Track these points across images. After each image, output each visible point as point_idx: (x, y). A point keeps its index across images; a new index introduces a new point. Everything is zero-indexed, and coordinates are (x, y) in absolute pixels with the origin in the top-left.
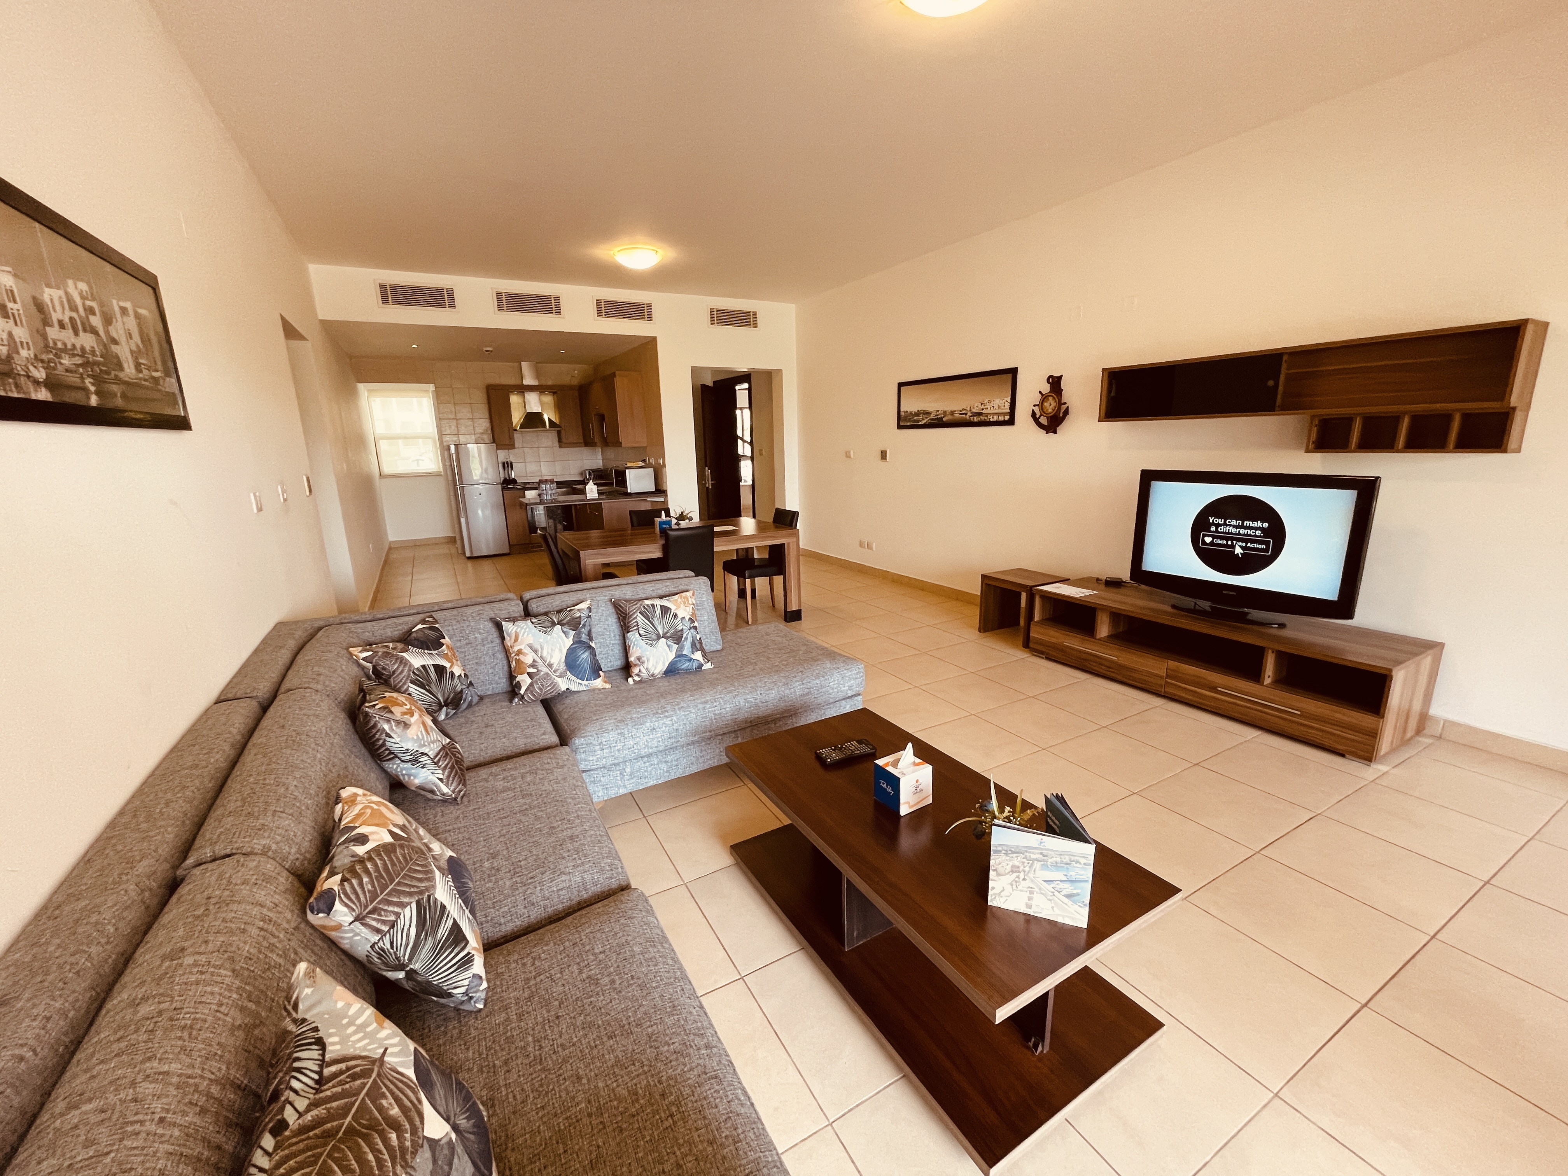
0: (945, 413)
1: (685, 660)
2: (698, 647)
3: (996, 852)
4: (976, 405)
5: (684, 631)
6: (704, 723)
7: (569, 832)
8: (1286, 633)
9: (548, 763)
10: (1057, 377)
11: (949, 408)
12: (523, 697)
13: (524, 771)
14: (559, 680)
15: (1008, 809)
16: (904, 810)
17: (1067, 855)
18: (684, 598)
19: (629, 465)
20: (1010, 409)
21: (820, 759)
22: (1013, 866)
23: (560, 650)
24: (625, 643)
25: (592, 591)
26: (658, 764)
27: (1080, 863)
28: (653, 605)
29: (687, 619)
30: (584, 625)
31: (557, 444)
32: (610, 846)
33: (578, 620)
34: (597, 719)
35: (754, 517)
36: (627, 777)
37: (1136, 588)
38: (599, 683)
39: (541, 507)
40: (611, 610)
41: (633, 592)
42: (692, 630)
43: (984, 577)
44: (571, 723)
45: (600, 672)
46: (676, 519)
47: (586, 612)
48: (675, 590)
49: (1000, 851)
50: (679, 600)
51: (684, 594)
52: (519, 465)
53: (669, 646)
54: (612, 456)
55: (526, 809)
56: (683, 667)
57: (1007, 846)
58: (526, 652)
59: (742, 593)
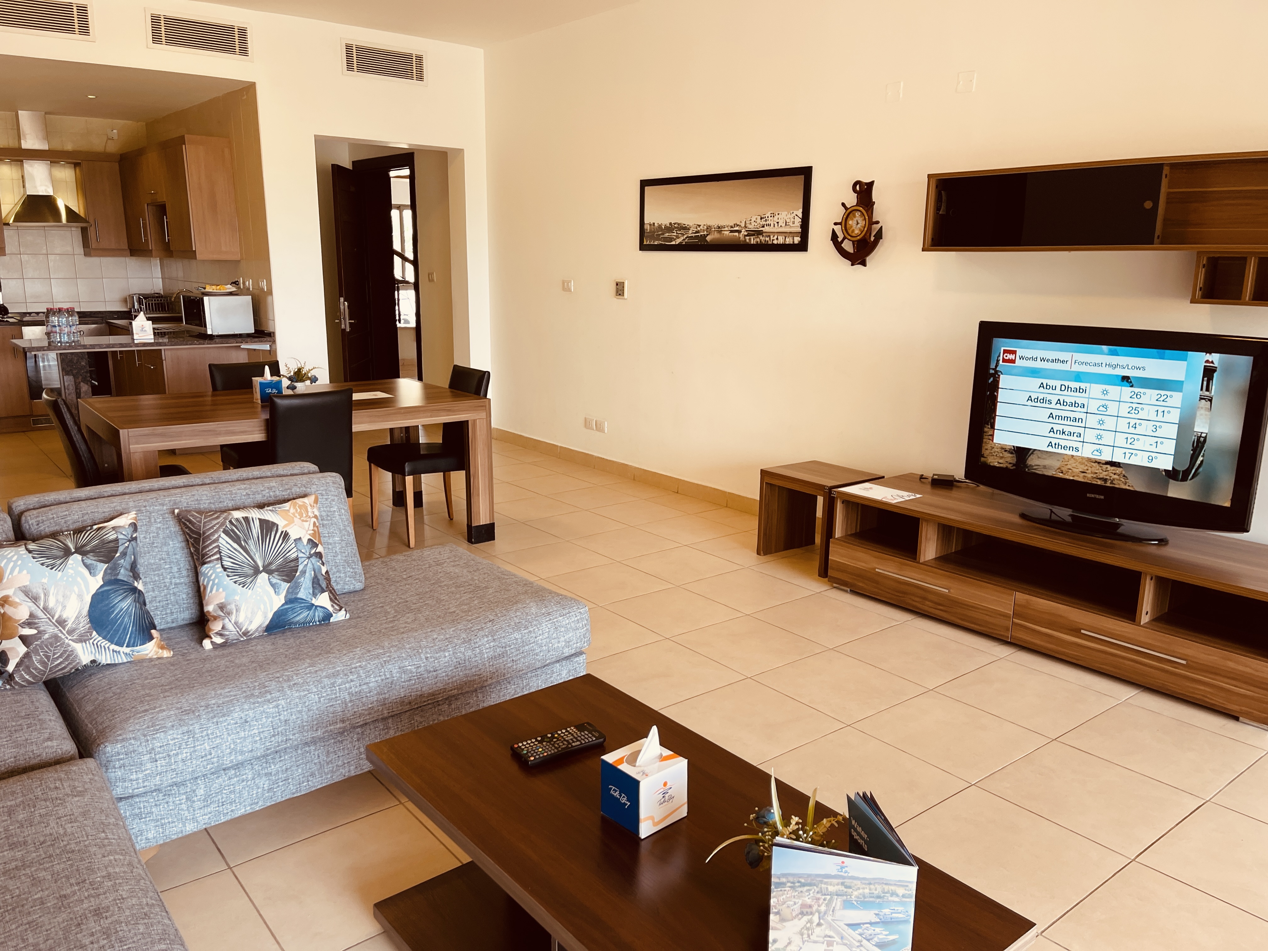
0: (709, 228)
1: (302, 608)
2: (324, 585)
3: (779, 885)
4: (753, 219)
5: (300, 560)
6: (331, 710)
7: (94, 902)
8: (1168, 551)
9: (56, 788)
10: (866, 184)
11: (714, 222)
12: (11, 676)
13: (13, 803)
14: (78, 647)
15: (795, 819)
16: (646, 830)
17: (879, 884)
18: (300, 507)
19: (209, 289)
20: (802, 227)
21: (518, 757)
22: (803, 906)
23: (80, 597)
24: (197, 581)
25: (139, 496)
26: (253, 779)
27: (897, 895)
28: (246, 519)
29: (305, 541)
30: (124, 554)
31: (80, 250)
32: (166, 921)
33: (112, 545)
34: (146, 711)
35: (420, 378)
36: (197, 805)
37: (973, 489)
38: (150, 649)
39: (52, 355)
40: (174, 527)
41: (213, 497)
42: (314, 560)
43: (764, 473)
44: (99, 720)
45: (153, 631)
46: (290, 379)
47: (128, 532)
48: (285, 494)
49: (784, 884)
50: (292, 510)
51: (300, 501)
52: (12, 283)
53: (273, 585)
54: (181, 274)
55: (17, 868)
56: (298, 619)
57: (793, 875)
58: (17, 600)
59: (399, 499)
